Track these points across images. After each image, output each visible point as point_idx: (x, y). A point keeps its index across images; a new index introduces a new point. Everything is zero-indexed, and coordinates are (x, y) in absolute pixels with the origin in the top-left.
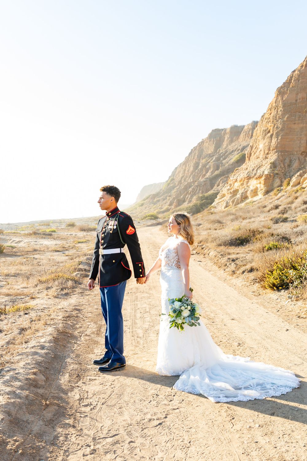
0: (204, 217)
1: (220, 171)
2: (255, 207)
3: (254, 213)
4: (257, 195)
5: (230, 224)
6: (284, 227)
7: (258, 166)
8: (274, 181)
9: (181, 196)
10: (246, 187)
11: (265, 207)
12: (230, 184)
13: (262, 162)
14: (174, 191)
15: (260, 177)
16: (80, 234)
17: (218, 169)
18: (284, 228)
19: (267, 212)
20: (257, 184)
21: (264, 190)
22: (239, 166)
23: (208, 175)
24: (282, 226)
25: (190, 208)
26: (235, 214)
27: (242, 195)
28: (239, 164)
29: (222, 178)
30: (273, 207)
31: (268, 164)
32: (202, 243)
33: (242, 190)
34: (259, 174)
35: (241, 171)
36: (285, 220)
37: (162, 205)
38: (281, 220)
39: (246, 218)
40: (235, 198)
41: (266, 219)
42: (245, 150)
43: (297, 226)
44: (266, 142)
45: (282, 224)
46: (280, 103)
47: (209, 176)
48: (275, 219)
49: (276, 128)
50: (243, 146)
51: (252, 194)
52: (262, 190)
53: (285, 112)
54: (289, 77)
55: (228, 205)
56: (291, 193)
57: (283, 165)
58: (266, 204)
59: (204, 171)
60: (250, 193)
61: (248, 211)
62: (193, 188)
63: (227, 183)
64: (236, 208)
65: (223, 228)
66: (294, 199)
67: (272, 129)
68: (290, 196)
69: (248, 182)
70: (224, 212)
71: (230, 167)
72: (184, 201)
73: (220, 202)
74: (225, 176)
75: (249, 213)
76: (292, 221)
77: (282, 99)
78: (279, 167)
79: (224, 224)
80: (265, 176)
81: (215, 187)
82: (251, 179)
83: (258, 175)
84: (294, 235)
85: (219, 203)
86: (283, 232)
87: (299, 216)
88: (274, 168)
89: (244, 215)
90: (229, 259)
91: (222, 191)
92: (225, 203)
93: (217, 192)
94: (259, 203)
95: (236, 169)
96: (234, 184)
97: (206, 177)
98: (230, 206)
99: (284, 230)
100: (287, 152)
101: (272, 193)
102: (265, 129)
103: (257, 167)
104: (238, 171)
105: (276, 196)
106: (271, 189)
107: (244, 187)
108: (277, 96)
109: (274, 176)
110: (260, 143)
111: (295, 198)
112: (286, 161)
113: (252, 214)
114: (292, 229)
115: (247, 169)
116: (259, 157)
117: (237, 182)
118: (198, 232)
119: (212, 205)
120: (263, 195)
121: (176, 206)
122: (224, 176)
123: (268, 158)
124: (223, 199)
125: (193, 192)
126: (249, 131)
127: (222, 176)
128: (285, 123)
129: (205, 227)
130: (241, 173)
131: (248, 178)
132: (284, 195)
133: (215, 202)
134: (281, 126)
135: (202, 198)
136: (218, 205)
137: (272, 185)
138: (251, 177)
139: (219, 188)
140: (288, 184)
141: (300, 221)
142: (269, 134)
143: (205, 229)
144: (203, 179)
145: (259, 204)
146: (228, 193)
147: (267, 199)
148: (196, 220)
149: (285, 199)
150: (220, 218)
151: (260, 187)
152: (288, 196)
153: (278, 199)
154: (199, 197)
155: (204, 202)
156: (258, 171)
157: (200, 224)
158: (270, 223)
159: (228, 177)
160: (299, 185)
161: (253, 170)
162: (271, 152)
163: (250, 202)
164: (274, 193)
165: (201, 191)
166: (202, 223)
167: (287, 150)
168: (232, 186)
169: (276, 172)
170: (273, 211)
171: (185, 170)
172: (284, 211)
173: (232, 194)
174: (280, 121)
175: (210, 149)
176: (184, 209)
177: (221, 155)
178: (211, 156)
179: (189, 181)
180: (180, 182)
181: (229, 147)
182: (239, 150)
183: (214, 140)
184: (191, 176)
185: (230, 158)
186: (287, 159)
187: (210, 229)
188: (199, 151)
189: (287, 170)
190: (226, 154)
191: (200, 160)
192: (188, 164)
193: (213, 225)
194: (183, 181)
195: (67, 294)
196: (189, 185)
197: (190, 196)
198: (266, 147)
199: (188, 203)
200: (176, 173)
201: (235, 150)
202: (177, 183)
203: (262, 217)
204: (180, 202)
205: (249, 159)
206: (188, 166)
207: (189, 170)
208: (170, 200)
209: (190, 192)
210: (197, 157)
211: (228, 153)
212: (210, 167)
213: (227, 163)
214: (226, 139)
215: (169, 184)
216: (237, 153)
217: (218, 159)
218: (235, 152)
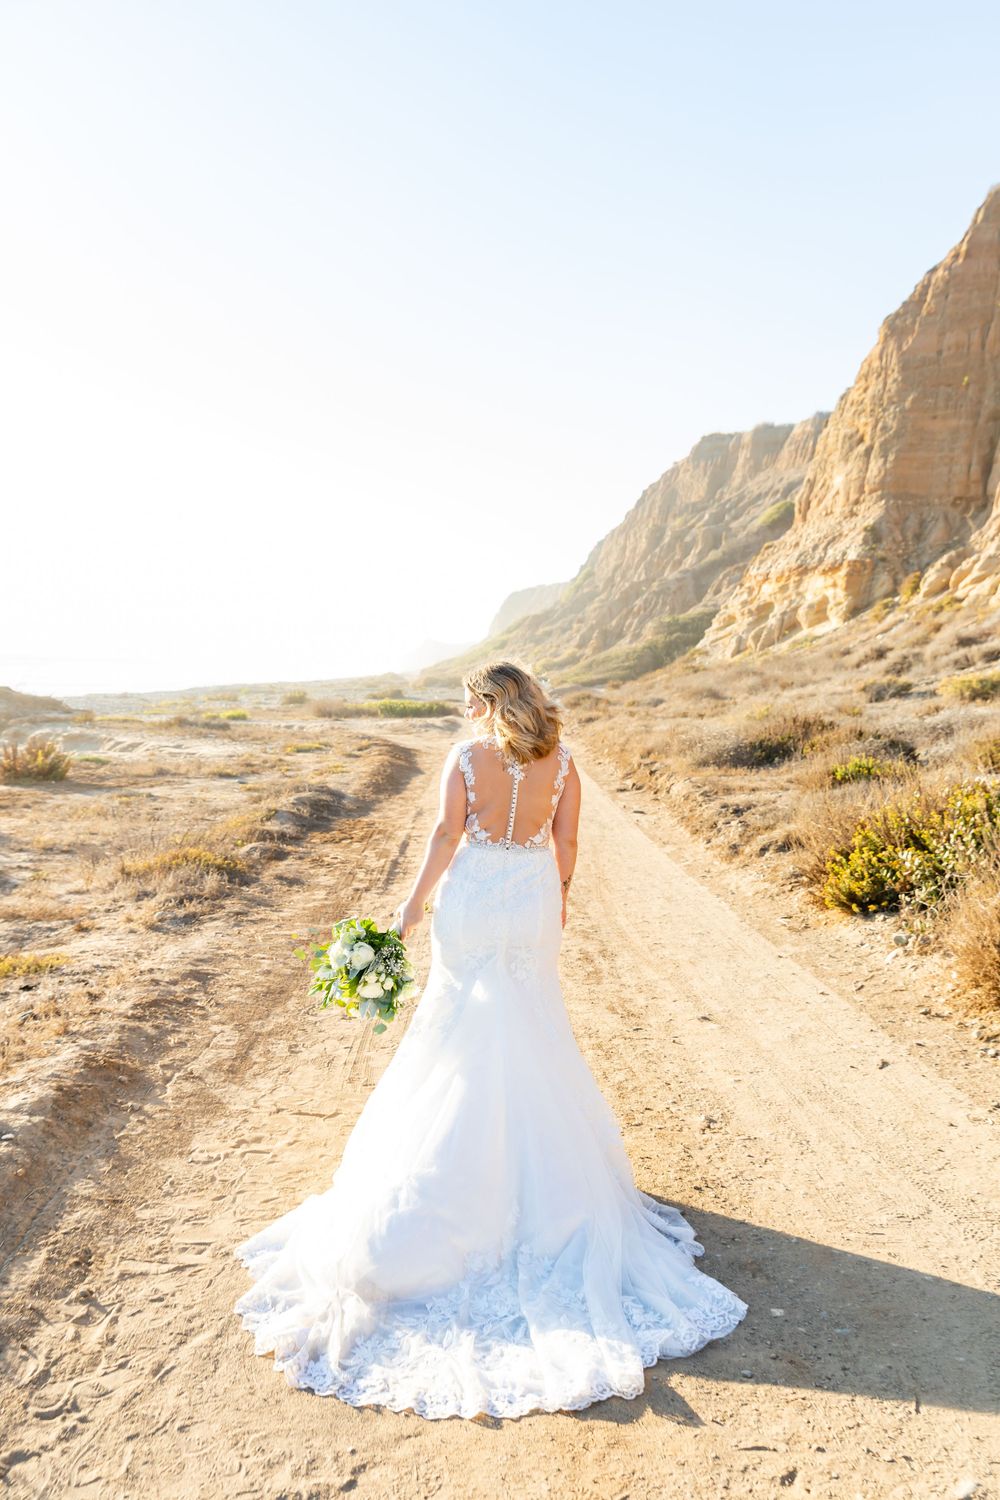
0: (673, 679)
1: (724, 553)
2: (821, 653)
3: (815, 671)
4: (826, 618)
5: (744, 701)
6: (898, 710)
7: (830, 538)
8: (873, 579)
9: (612, 619)
10: (793, 597)
11: (847, 652)
12: (749, 588)
13: (842, 527)
14: (592, 607)
15: (834, 568)
16: (314, 724)
17: (716, 546)
18: (897, 716)
19: (853, 668)
20: (826, 588)
21: (847, 606)
22: (777, 537)
23: (689, 561)
24: (894, 708)
25: (636, 655)
26: (762, 674)
27: (783, 620)
28: (776, 531)
29: (730, 572)
30: (869, 653)
31: (857, 531)
32: (652, 756)
33: (782, 604)
34: (831, 560)
35: (780, 552)
36: (903, 692)
37: (558, 646)
38: (891, 691)
39: (792, 683)
40: (763, 626)
41: (849, 687)
42: (794, 492)
43: (937, 709)
44: (851, 471)
45: (894, 701)
46: (894, 361)
47: (691, 565)
48: (875, 687)
49: (880, 431)
50: (790, 481)
51: (812, 617)
52: (841, 607)
53: (904, 385)
55: (742, 647)
56: (921, 614)
57: (902, 534)
58: (851, 646)
59: (678, 550)
60: (807, 614)
61: (797, 665)
62: (646, 599)
63: (742, 585)
64: (765, 657)
65: (723, 712)
66: (931, 632)
67: (869, 433)
68: (918, 624)
69: (799, 583)
70: (730, 666)
71: (751, 540)
72: (620, 636)
73: (721, 638)
74: (735, 566)
75: (801, 669)
76: (923, 695)
77: (900, 348)
78: (890, 538)
79: (726, 701)
80: (849, 565)
81: (708, 597)
82: (810, 574)
83: (828, 561)
84: (927, 736)
85: (717, 640)
86: (894, 728)
87: (945, 680)
88: (874, 542)
89: (786, 677)
90: (724, 806)
91: (726, 607)
92: (734, 640)
93: (712, 609)
94: (830, 642)
95: (766, 545)
96: (760, 587)
97: (682, 568)
98: (746, 649)
99: (898, 720)
100: (912, 497)
101: (867, 615)
102: (849, 431)
103: (826, 541)
104: (771, 549)
105: (880, 622)
106: (865, 603)
107: (789, 596)
108: (885, 340)
109: (875, 567)
110: (835, 470)
111: (932, 627)
112: (909, 523)
113: (808, 672)
114: (921, 717)
115: (797, 544)
116: (832, 512)
117: (770, 583)
118: (647, 723)
119: (699, 646)
120: (841, 621)
121: (598, 650)
122: (732, 565)
123: (857, 515)
124: (729, 629)
125: (645, 609)
126: (806, 441)
127: (727, 565)
128: (905, 415)
129: (671, 710)
130: (781, 557)
131: (800, 570)
132: (901, 621)
133: (705, 638)
134: (894, 426)
135: (671, 627)
136: (715, 646)
137: (869, 590)
138: (809, 567)
139: (720, 598)
140: (915, 589)
141: (945, 695)
142: (861, 448)
143: (672, 715)
144: (676, 574)
145: (830, 646)
146: (743, 614)
147: (854, 630)
148: (651, 687)
149: (905, 632)
150: (717, 682)
151: (835, 598)
152: (915, 621)
153: (885, 631)
154: (661, 623)
155: (677, 638)
156: (830, 552)
157: (660, 701)
158: (862, 700)
159: (745, 566)
160: (946, 593)
161: (815, 548)
162: (868, 498)
163: (806, 640)
164: (873, 614)
165: (668, 608)
166: (666, 698)
167: (912, 492)
168: (755, 593)
169: (880, 553)
170: (871, 665)
171: (624, 548)
172: (902, 664)
173: (756, 617)
174: (892, 409)
175: (696, 489)
176: (618, 657)
177: (727, 506)
178: (697, 509)
179: (635, 579)
180: (610, 582)
181: (750, 484)
182: (777, 492)
183: (706, 465)
184: (642, 565)
185: (751, 515)
186: (912, 517)
187: (685, 715)
188: (664, 495)
189: (911, 548)
190: (741, 504)
191: (666, 520)
192: (632, 532)
193: (696, 704)
194: (619, 579)
195: (191, 919)
196: (635, 591)
197: (636, 621)
198: (852, 485)
199: (631, 642)
200: (601, 556)
201: (767, 494)
202: (601, 585)
203: (837, 683)
204: (608, 638)
205: (804, 518)
206: (632, 536)
207: (635, 549)
208: (581, 632)
209: (636, 609)
210: (660, 511)
211: (746, 500)
212: (694, 541)
213: (744, 528)
214: (741, 461)
215: (578, 588)
216: (772, 500)
217: (718, 518)
218: (767, 499)
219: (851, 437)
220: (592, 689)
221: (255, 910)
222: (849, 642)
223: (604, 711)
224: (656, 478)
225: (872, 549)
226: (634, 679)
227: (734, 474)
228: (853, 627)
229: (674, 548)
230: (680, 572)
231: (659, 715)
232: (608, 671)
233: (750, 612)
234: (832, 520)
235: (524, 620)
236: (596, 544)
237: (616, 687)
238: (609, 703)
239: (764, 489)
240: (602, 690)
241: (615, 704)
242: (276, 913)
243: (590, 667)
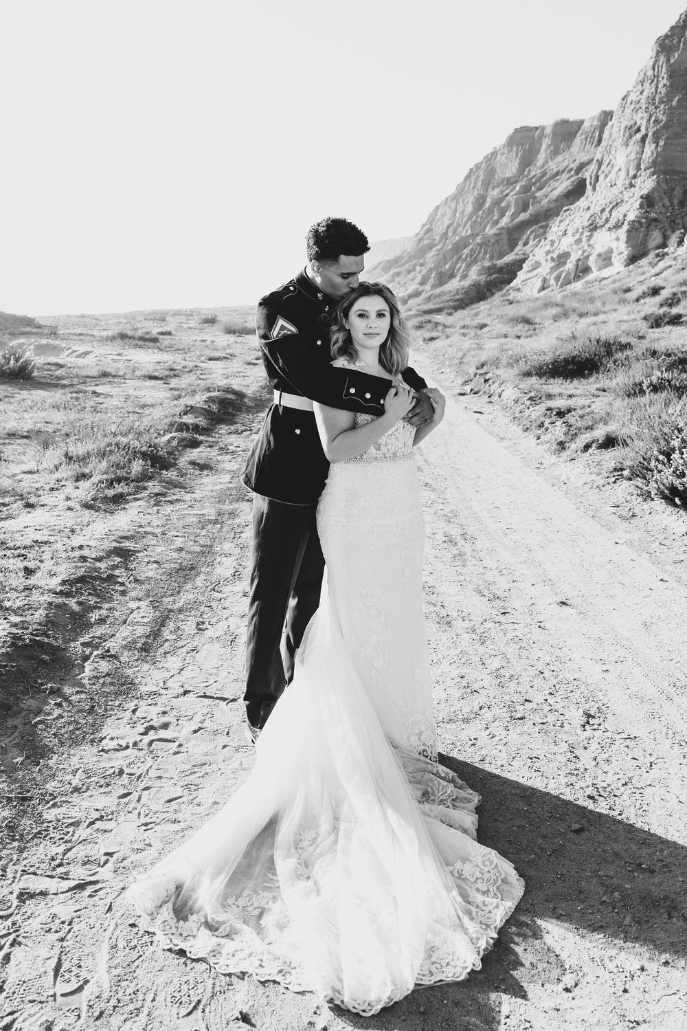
0: (493, 309)
1: (531, 215)
2: (608, 290)
3: (604, 304)
4: (611, 264)
5: (551, 326)
6: (673, 334)
7: (614, 204)
8: (647, 235)
9: (445, 265)
10: (586, 248)
11: (628, 290)
12: (552, 241)
13: (623, 195)
14: (431, 254)
15: (618, 226)
17: (525, 209)
18: (673, 339)
19: (633, 302)
20: (611, 241)
21: (627, 255)
22: (572, 203)
23: (504, 221)
25: (464, 290)
26: (563, 306)
27: (578, 265)
28: (571, 199)
29: (536, 229)
30: (646, 290)
31: (635, 198)
32: (485, 368)
33: (577, 253)
34: (615, 220)
35: (576, 214)
36: (676, 321)
37: (405, 283)
38: (666, 320)
39: (587, 313)
40: (561, 269)
41: (633, 316)
42: (584, 170)
44: (631, 153)
45: (668, 328)
46: (664, 70)
47: (506, 224)
48: (653, 317)
49: (654, 122)
50: (582, 161)
51: (601, 263)
52: (623, 255)
53: (673, 88)
54: (683, 16)
55: (546, 285)
57: (670, 201)
58: (631, 285)
59: (496, 213)
60: (596, 261)
61: (590, 299)
62: (472, 249)
63: (546, 239)
64: (563, 293)
65: (536, 334)
67: (645, 124)
68: (683, 269)
69: (590, 237)
70: (537, 299)
71: (552, 205)
72: (452, 276)
73: (530, 279)
74: (540, 225)
75: (593, 302)
77: (668, 61)
78: (661, 204)
79: (536, 326)
80: (629, 224)
81: (518, 248)
82: (598, 231)
83: (612, 222)
85: (527, 280)
88: (648, 207)
89: (582, 308)
90: (549, 409)
91: (534, 255)
92: (540, 280)
93: (522, 257)
94: (614, 282)
95: (564, 209)
96: (560, 240)
97: (499, 226)
98: (550, 286)
100: (678, 173)
101: (644, 262)
102: (629, 124)
103: (611, 206)
104: (568, 212)
105: (653, 267)
106: (641, 253)
107: (583, 247)
108: (657, 55)
109: (649, 225)
110: (618, 152)
112: (675, 192)
113: (599, 304)
115: (589, 208)
116: (615, 184)
117: (568, 237)
118: (477, 341)
119: (512, 284)
120: (623, 266)
121: (435, 287)
122: (537, 224)
123: (635, 187)
124: (535, 272)
125: (471, 257)
126: (594, 132)
127: (534, 224)
128: (673, 111)
129: (495, 332)
130: (576, 216)
131: (591, 227)
132: (670, 266)
133: (517, 278)
134: (664, 119)
135: (491, 270)
136: (525, 285)
137: (644, 243)
138: (598, 225)
139: (528, 249)
140: (681, 243)
142: (639, 136)
143: (495, 336)
144: (494, 231)
145: (615, 285)
146: (547, 260)
147: (633, 274)
148: (477, 315)
149: (674, 274)
150: (528, 312)
151: (617, 249)
152: (681, 267)
153: (658, 275)
154: (484, 267)
155: (496, 277)
156: (614, 214)
157: (483, 326)
158: (643, 327)
159: (547, 226)
162: (644, 173)
163: (596, 280)
164: (648, 261)
165: (488, 256)
166: (489, 323)
167: (678, 169)
168: (556, 244)
169: (653, 215)
170: (648, 300)
171: (455, 211)
172: (672, 299)
173: (556, 263)
174: (662, 106)
175: (509, 166)
176: (450, 292)
177: (533, 180)
178: (510, 182)
179: (463, 235)
180: (445, 236)
181: (550, 164)
182: (572, 169)
183: (518, 149)
184: (469, 224)
185: (552, 187)
186: (678, 188)
187: (506, 336)
188: (486, 171)
189: (677, 212)
190: (544, 179)
191: (487, 190)
192: (461, 198)
193: (512, 327)
194: (451, 234)
195: (119, 499)
196: (464, 243)
197: (464, 265)
198: (631, 163)
199: (460, 281)
200: (437, 217)
201: (563, 171)
202: (438, 239)
203: (623, 313)
204: (443, 278)
205: (594, 189)
206: (461, 202)
207: (463, 212)
208: (422, 273)
209: (464, 256)
210: (482, 185)
211: (548, 176)
212: (508, 206)
213: (547, 196)
214: (544, 147)
215: (420, 240)
216: (567, 176)
217: (526, 189)
218: (564, 175)
219: (631, 127)
220: (432, 316)
221: (172, 491)
222: (630, 282)
223: (443, 332)
224: (480, 159)
225: (647, 212)
226: (463, 308)
227: (539, 156)
228: (632, 271)
229: (493, 212)
230: (499, 229)
231: (484, 336)
232: (443, 302)
233: (552, 259)
234: (615, 190)
235: (380, 264)
236: (434, 208)
237: (450, 314)
238: (445, 326)
239: (561, 168)
240: (439, 317)
241: (450, 327)
242: (189, 495)
243: (429, 299)
